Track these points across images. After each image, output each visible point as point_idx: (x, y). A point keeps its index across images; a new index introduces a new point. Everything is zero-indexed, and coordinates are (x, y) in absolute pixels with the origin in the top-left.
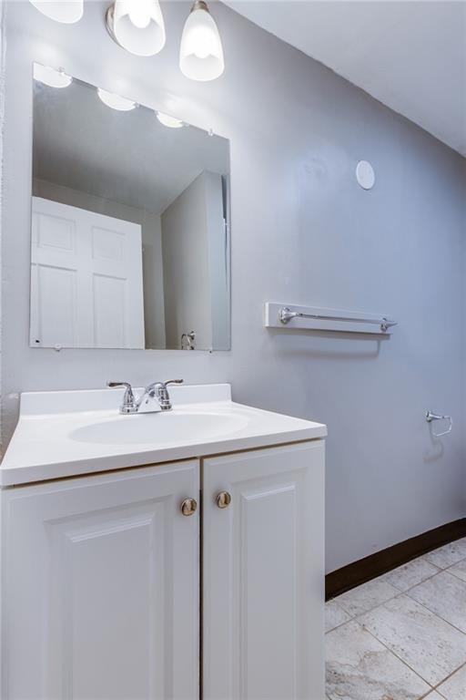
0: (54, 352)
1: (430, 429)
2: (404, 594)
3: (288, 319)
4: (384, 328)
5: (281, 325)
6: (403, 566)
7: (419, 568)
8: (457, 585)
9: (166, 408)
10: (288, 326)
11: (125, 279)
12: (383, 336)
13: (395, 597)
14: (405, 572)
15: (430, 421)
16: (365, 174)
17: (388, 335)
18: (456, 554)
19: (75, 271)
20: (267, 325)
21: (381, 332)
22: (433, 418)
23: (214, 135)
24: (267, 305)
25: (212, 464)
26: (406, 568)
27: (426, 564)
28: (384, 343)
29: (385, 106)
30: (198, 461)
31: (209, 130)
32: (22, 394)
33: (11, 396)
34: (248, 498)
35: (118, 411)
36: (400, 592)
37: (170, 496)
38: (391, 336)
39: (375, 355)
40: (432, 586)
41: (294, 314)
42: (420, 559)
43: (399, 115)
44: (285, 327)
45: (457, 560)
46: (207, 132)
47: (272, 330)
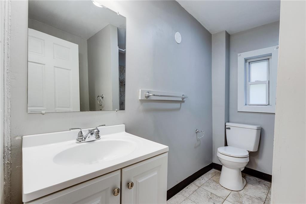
0: (41, 115)
1: (197, 136)
2: (187, 198)
3: (148, 97)
4: (183, 99)
5: (145, 99)
6: (186, 187)
7: (192, 187)
8: (204, 192)
9: (98, 138)
10: (148, 99)
11: (70, 70)
12: (182, 102)
13: (184, 200)
14: (187, 189)
15: (197, 133)
16: (178, 37)
17: (184, 101)
18: (203, 180)
19: (44, 64)
20: (140, 99)
21: (182, 100)
22: (198, 132)
23: (120, 15)
24: (140, 90)
25: (125, 171)
26: (187, 188)
27: (194, 185)
28: (182, 104)
29: (186, 10)
30: (120, 170)
31: (117, 13)
32: (24, 137)
33: (17, 138)
34: (139, 181)
35: (75, 141)
36: (186, 198)
37: (108, 188)
38: (185, 101)
39: (179, 109)
40: (196, 194)
41: (151, 95)
42: (192, 184)
43: (190, 15)
44: (147, 99)
45: (204, 182)
46: (116, 13)
47: (142, 101)
